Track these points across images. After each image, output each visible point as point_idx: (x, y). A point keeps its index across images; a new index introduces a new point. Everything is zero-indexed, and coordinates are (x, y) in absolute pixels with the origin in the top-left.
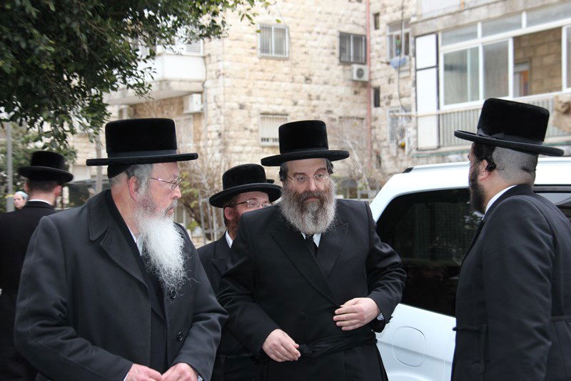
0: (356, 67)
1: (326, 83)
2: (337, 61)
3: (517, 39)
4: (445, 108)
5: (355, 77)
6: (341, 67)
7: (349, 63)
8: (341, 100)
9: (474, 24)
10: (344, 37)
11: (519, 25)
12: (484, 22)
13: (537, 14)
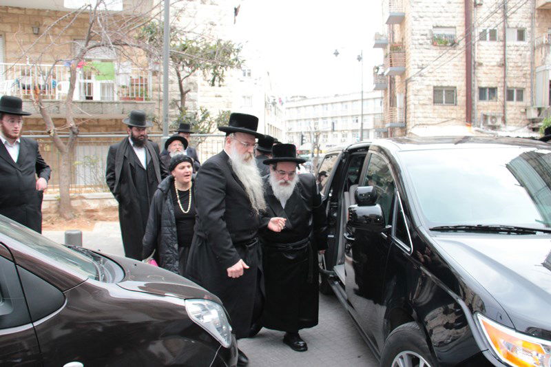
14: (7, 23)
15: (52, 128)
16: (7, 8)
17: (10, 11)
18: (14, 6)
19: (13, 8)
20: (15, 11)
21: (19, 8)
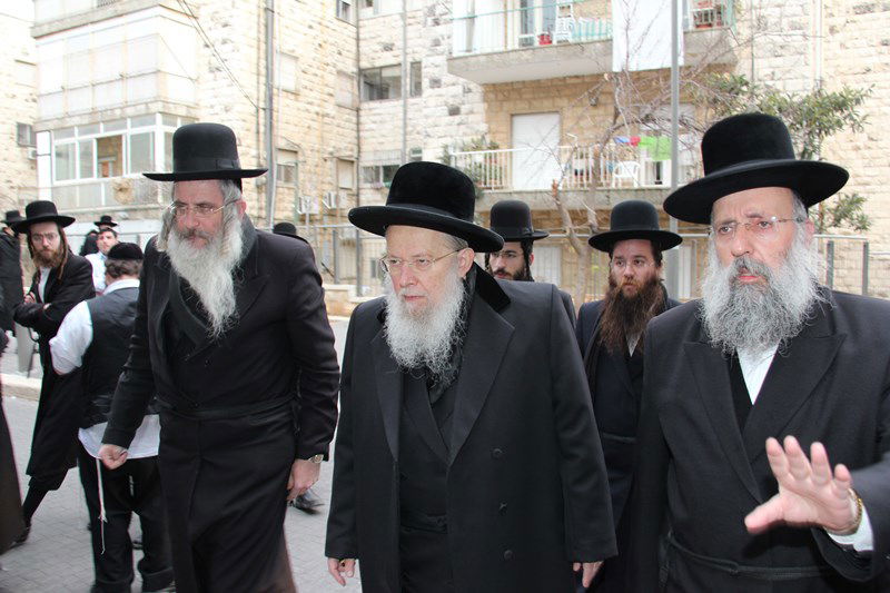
0: (31, 149)
1: (5, 160)
2: (15, 144)
3: (99, 140)
4: (56, 183)
5: (31, 157)
6: (19, 149)
7: (25, 146)
8: (20, 173)
9: (72, 127)
10: (21, 127)
11: (99, 132)
12: (78, 126)
13: (111, 125)
14: (566, 96)
15: (569, 226)
16: (565, 78)
17: (569, 81)
18: (572, 75)
19: (571, 77)
20: (573, 81)
21: (577, 77)
